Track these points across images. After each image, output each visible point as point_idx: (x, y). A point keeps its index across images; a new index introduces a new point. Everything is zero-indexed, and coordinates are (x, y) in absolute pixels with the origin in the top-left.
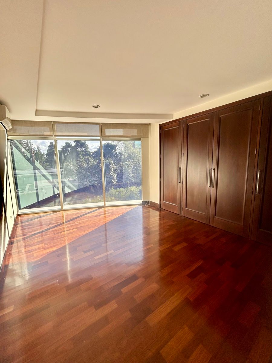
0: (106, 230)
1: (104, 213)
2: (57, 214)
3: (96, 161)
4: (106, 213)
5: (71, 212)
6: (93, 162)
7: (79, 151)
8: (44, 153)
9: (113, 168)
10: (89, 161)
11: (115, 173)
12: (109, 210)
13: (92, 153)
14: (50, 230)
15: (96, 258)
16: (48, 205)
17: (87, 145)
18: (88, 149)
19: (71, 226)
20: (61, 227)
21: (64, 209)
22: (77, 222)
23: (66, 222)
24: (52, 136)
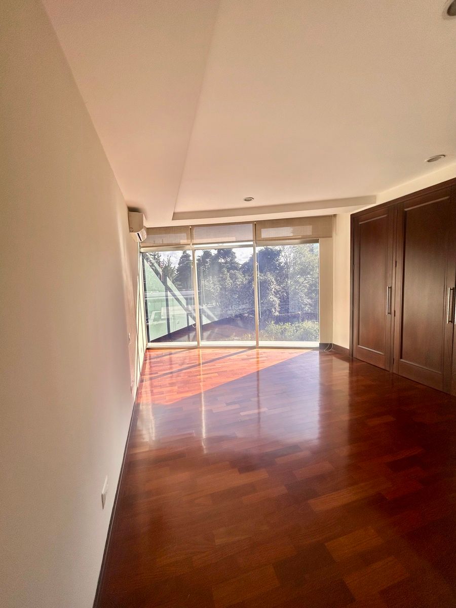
0: (258, 380)
1: (256, 356)
2: (191, 352)
3: (247, 277)
4: (260, 356)
5: (210, 351)
6: (241, 279)
7: (223, 263)
8: (174, 268)
9: (273, 289)
10: (236, 279)
11: (277, 297)
12: (264, 353)
13: (241, 266)
14: (184, 371)
15: (242, 414)
16: (182, 339)
17: (234, 253)
18: (236, 260)
19: (210, 369)
20: (197, 369)
21: (200, 345)
22: (218, 365)
23: (203, 363)
24: (189, 244)
